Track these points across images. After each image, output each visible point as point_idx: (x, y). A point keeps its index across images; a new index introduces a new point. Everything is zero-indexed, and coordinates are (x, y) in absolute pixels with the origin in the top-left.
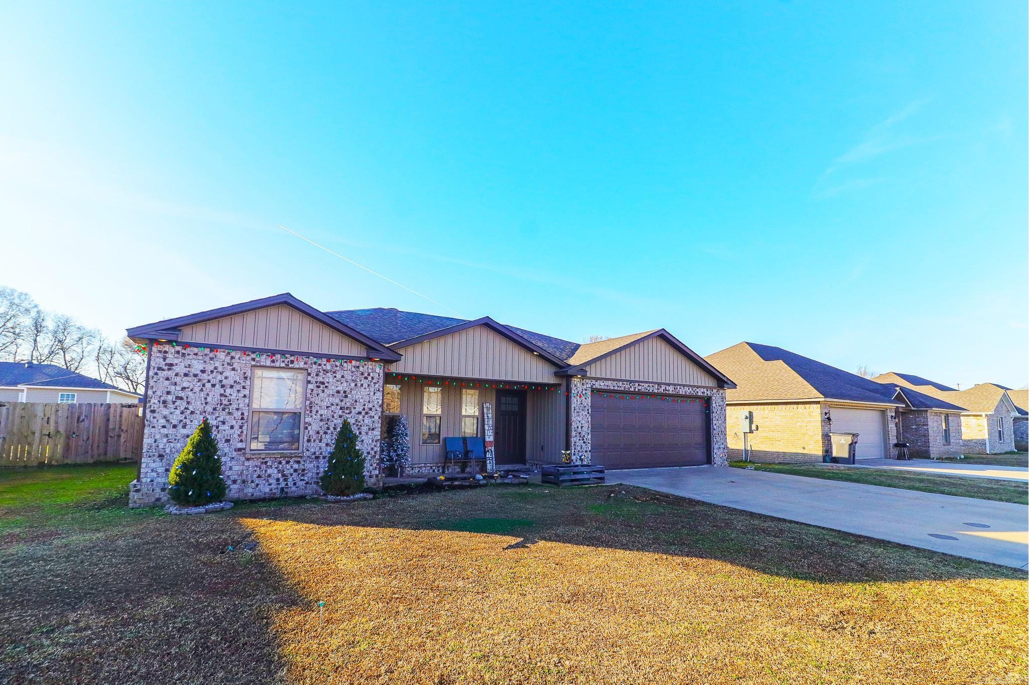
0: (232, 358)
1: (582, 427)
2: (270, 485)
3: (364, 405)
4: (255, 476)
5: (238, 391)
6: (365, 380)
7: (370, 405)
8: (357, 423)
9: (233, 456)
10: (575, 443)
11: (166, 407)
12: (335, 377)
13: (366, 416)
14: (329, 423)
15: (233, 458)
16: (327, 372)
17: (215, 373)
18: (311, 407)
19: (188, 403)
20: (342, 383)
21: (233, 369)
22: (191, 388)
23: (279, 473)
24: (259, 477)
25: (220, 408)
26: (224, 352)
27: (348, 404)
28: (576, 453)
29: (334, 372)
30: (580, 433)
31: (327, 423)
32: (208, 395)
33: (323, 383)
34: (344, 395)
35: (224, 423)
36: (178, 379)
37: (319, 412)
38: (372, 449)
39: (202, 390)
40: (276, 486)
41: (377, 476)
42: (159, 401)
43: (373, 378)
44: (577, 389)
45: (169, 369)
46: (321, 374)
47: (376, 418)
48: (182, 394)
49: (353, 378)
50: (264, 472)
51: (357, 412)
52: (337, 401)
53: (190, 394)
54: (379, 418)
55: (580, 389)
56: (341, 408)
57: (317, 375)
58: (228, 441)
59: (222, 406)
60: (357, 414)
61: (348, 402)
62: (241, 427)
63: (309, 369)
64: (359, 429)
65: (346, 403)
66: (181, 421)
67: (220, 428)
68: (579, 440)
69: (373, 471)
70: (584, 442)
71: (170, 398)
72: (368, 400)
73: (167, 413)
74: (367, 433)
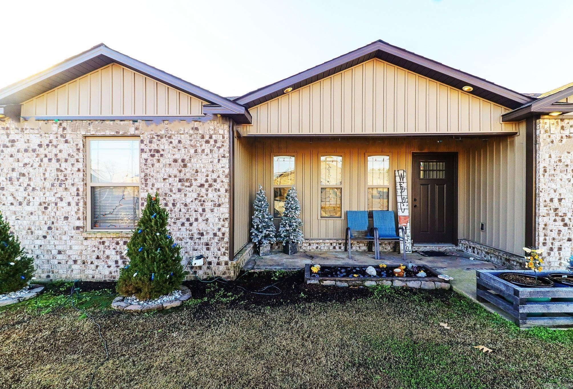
0: (64, 129)
1: (560, 200)
2: (109, 267)
3: (207, 176)
4: (94, 257)
5: (73, 165)
6: (207, 144)
7: (214, 176)
8: (200, 198)
9: (72, 235)
10: (546, 225)
11: (12, 184)
12: (171, 142)
13: (210, 189)
14: (167, 198)
15: (72, 237)
16: (162, 138)
17: (50, 147)
18: (146, 180)
19: (30, 179)
20: (179, 150)
21: (66, 142)
22: (31, 164)
23: (117, 254)
24: (98, 258)
25: (57, 183)
26: (56, 123)
27: (187, 174)
28: (549, 242)
29: (170, 137)
30: (556, 210)
31: (165, 199)
32: (46, 170)
33: (158, 151)
34: (182, 164)
35: (61, 199)
36: (19, 156)
37: (156, 186)
38: (219, 229)
39: (40, 166)
40: (115, 269)
41: (226, 263)
42: (6, 179)
43: (216, 141)
44: (549, 136)
45: (12, 146)
46: (154, 140)
47: (223, 190)
48: (24, 171)
49: (192, 143)
50: (102, 252)
51: (199, 185)
52: (175, 172)
53: (31, 170)
54: (226, 191)
55: (556, 137)
56: (180, 181)
57: (151, 142)
58: (66, 218)
59: (59, 182)
60: (199, 187)
61: (188, 173)
62: (77, 204)
63: (141, 136)
64: (202, 205)
65: (185, 174)
66: (25, 198)
67: (58, 205)
68: (555, 221)
69: (221, 257)
70: (565, 225)
71: (15, 175)
72: (211, 170)
73: (14, 190)
74: (212, 211)
